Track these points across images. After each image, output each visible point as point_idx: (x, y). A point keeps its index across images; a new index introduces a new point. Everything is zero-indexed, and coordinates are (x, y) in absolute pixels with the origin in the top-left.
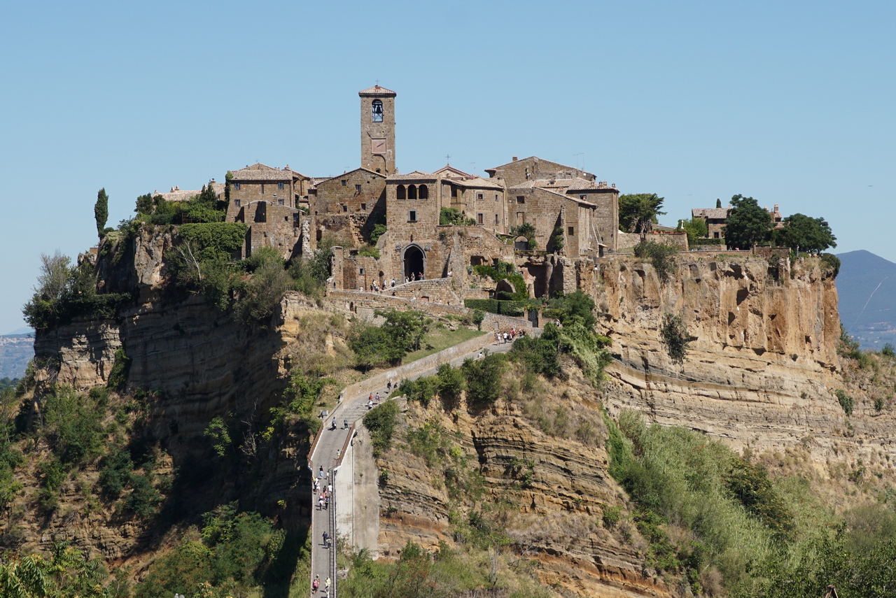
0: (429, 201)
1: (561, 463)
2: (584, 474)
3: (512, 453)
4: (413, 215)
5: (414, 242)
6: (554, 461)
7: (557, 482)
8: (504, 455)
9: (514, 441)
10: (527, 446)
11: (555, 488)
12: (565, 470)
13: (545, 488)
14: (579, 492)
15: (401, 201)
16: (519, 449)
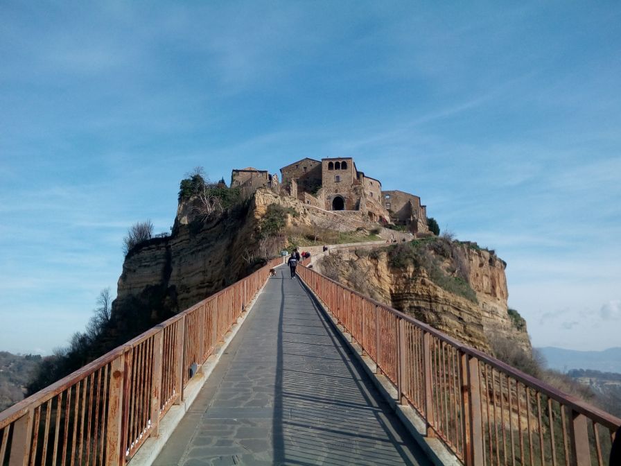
0: (347, 170)
1: (457, 313)
2: (472, 323)
3: (422, 304)
4: (338, 177)
5: (338, 193)
6: (452, 311)
7: (455, 326)
8: (416, 305)
9: (422, 295)
10: (433, 299)
11: (455, 330)
12: (460, 319)
13: (448, 330)
14: (470, 336)
15: (331, 171)
16: (427, 301)
